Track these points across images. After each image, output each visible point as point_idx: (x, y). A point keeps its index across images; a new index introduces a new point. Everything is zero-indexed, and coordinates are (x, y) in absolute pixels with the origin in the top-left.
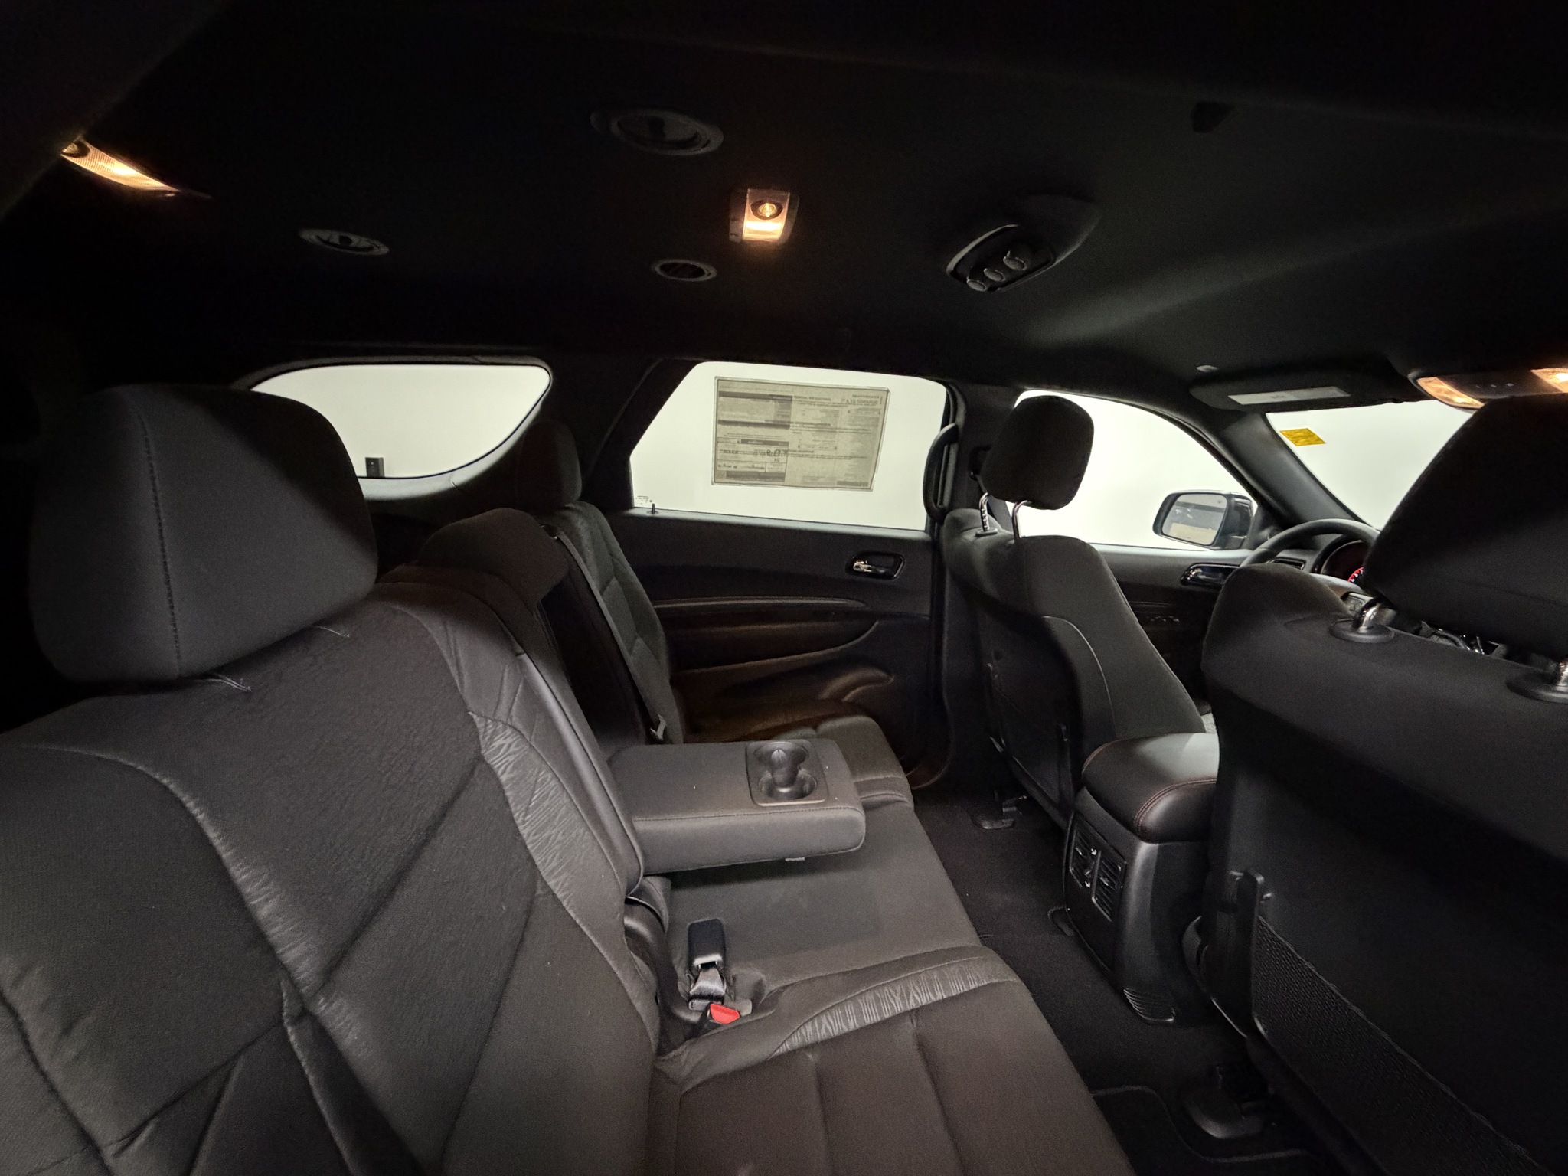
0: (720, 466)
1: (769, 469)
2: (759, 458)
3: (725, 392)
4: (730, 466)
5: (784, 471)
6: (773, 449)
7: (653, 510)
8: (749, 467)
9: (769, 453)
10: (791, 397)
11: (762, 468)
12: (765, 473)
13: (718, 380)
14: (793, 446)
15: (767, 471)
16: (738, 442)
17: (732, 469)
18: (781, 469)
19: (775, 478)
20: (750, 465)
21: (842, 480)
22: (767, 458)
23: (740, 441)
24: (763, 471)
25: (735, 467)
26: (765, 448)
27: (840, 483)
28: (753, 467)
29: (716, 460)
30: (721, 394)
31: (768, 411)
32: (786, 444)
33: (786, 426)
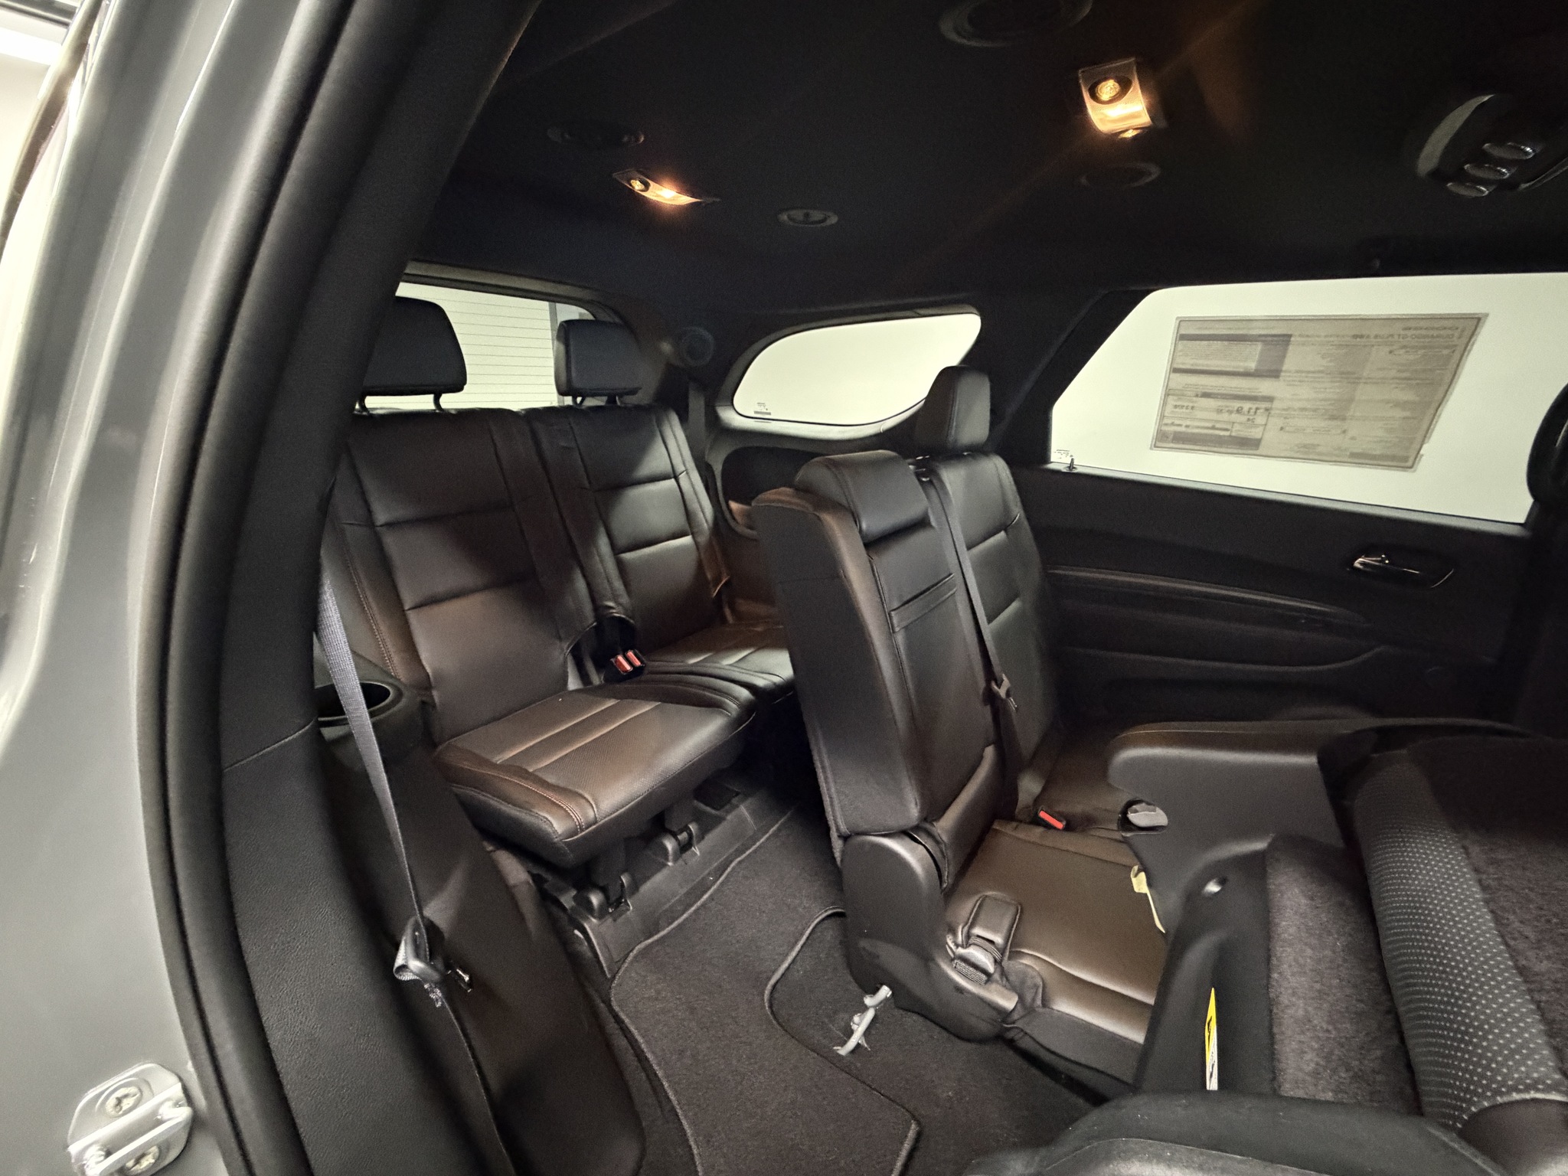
0: (1166, 425)
1: (1238, 431)
2: (1225, 416)
3: (1189, 334)
4: (1180, 425)
5: (1258, 436)
6: (1246, 406)
7: (1071, 466)
8: (1208, 428)
9: (1239, 411)
10: (1290, 336)
11: (1227, 430)
12: (1230, 436)
13: (1181, 321)
14: (1276, 404)
15: (1234, 434)
16: (1197, 396)
17: (1182, 429)
18: (1255, 433)
19: (1246, 445)
20: (1210, 425)
21: (1355, 451)
22: (1235, 417)
23: (1200, 394)
24: (1227, 433)
25: (1187, 426)
26: (1236, 404)
27: (1353, 455)
28: (1213, 428)
29: (1162, 416)
30: (1183, 337)
31: (1250, 357)
32: (1270, 399)
33: (1275, 374)
